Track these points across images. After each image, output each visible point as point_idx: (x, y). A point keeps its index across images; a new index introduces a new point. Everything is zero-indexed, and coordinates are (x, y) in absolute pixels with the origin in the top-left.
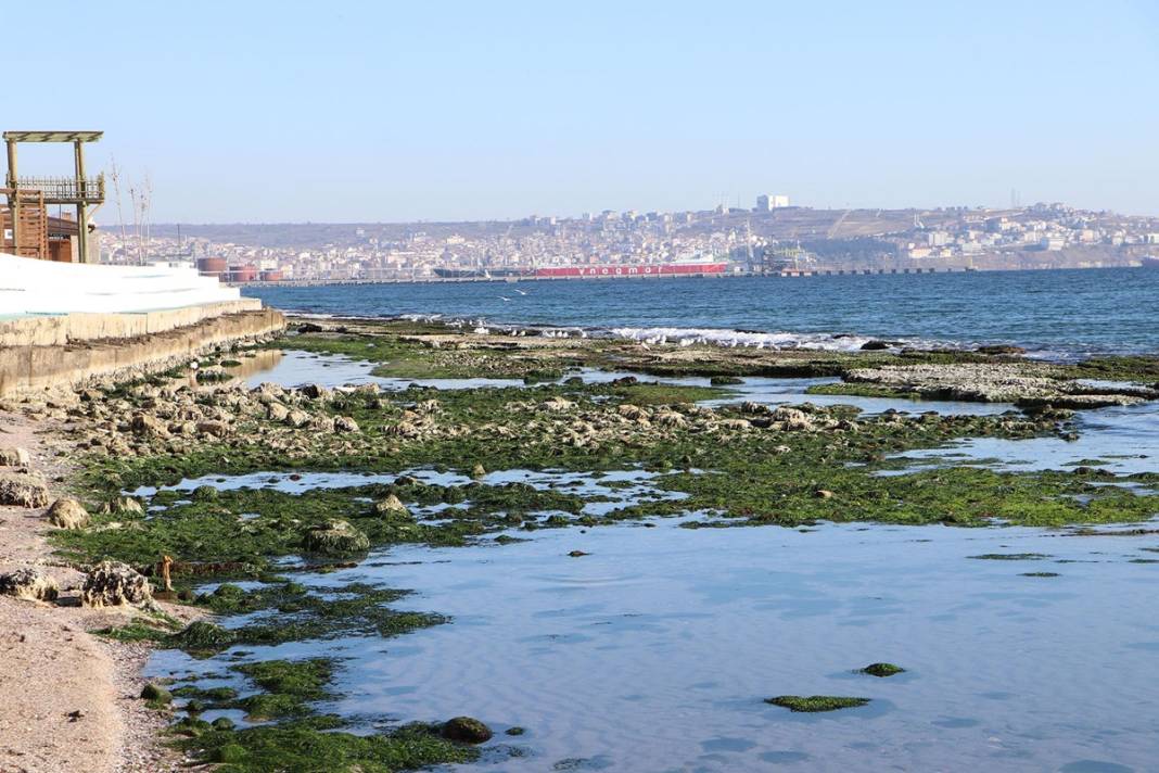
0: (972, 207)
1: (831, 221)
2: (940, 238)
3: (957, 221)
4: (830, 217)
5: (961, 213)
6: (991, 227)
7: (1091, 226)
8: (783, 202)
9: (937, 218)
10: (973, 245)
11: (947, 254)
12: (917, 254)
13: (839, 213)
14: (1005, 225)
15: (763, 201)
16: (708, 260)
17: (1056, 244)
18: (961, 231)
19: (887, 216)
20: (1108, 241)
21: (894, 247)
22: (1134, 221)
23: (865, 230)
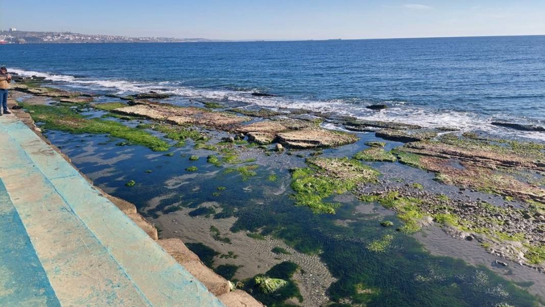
0: (55, 32)
1: (26, 34)
2: (49, 37)
3: (52, 34)
4: (26, 33)
5: (52, 33)
6: (59, 35)
7: (77, 36)
8: (15, 30)
9: (48, 34)
10: (56, 39)
11: (51, 40)
12: (45, 40)
13: (28, 32)
14: (61, 35)
15: (11, 29)
16: (3, 41)
17: (71, 39)
18: (53, 36)
19: (38, 33)
20: (81, 39)
21: (40, 39)
22: (84, 35)
23: (34, 35)
